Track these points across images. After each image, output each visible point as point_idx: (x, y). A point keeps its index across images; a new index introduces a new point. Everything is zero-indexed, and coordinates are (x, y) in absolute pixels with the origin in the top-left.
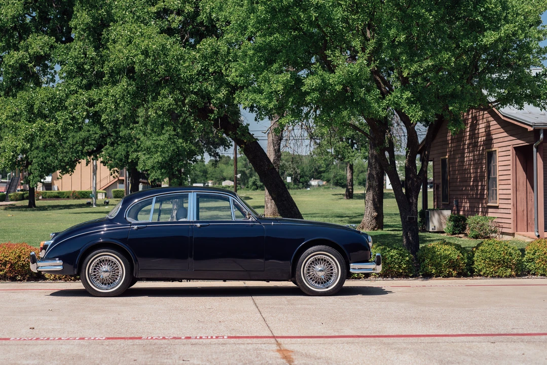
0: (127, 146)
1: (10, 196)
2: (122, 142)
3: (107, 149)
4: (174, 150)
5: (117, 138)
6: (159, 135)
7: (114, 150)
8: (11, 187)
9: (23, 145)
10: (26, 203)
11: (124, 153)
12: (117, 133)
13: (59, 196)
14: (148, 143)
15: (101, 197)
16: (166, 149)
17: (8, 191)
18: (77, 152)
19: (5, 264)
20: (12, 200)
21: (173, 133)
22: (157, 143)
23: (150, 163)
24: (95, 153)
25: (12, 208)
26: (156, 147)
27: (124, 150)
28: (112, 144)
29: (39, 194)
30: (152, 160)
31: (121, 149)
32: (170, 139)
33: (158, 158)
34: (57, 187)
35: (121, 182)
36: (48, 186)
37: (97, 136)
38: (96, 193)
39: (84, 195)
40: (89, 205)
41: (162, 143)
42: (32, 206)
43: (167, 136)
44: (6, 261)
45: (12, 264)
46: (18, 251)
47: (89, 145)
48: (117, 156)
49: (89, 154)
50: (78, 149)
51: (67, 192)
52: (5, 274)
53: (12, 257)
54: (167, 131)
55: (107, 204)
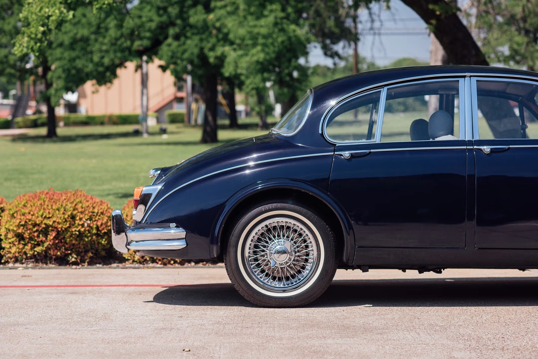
0: (201, 40)
1: (17, 123)
2: (193, 34)
3: (169, 45)
4: (283, 42)
5: (184, 28)
6: (258, 18)
7: (179, 46)
8: (18, 108)
9: (61, 13)
10: (43, 131)
11: (196, 51)
12: (185, 20)
13: (88, 121)
14: (242, 32)
15: (152, 122)
16: (270, 41)
17: (14, 115)
18: (122, 51)
19: (45, 232)
20: (20, 127)
21: (282, 15)
22: (256, 30)
23: (244, 63)
24: (151, 51)
25: (23, 138)
26: (254, 38)
27: (196, 45)
28: (177, 37)
29: (61, 119)
30: (247, 59)
31: (192, 45)
32: (276, 24)
33: (257, 54)
35: (180, 100)
36: (72, 108)
37: (153, 25)
38: (145, 118)
39: (125, 120)
40: (137, 133)
41: (264, 31)
42: (52, 135)
43: (271, 19)
44: (47, 226)
45: (58, 232)
46: (69, 206)
47: (141, 39)
48: (186, 55)
49: (139, 54)
50: (125, 45)
51: (100, 117)
52: (46, 251)
54: (271, 11)
55: (163, 131)
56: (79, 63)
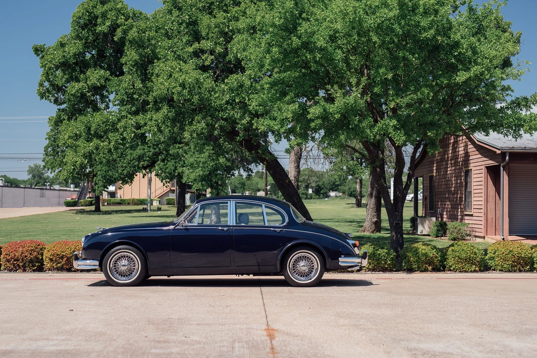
0: (175, 162)
1: (81, 202)
2: (171, 159)
3: (159, 164)
4: (212, 166)
5: (167, 156)
6: (200, 153)
7: (164, 165)
8: (81, 195)
9: (82, 160)
10: (93, 208)
11: (173, 168)
12: (167, 151)
13: (122, 202)
14: (192, 160)
15: (156, 204)
16: (206, 165)
17: (79, 199)
18: (134, 167)
19: (62, 258)
20: (82, 206)
21: (212, 152)
22: (199, 160)
23: (192, 176)
24: (150, 166)
25: (82, 212)
26: (198, 163)
27: (173, 165)
28: (163, 160)
29: (104, 201)
30: (194, 174)
31: (171, 165)
32: (209, 156)
33: (199, 172)
34: (120, 195)
35: (173, 191)
36: (112, 195)
37: (151, 154)
38: (152, 201)
39: (142, 202)
40: (145, 210)
41: (202, 160)
42: (98, 210)
43: (207, 154)
44: (63, 255)
45: (68, 258)
46: (73, 248)
47: (144, 161)
48: (167, 170)
49: (145, 168)
50: (135, 164)
51: (128, 200)
53: (68, 252)
54: (207, 150)
55: (159, 209)
56: (110, 173)
